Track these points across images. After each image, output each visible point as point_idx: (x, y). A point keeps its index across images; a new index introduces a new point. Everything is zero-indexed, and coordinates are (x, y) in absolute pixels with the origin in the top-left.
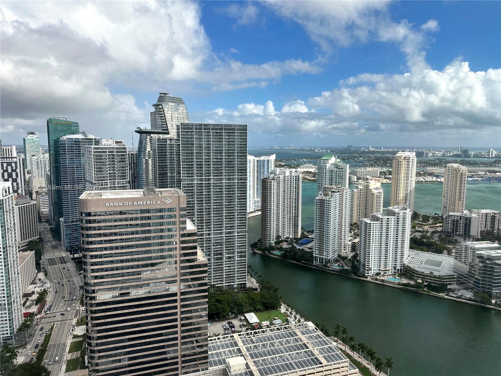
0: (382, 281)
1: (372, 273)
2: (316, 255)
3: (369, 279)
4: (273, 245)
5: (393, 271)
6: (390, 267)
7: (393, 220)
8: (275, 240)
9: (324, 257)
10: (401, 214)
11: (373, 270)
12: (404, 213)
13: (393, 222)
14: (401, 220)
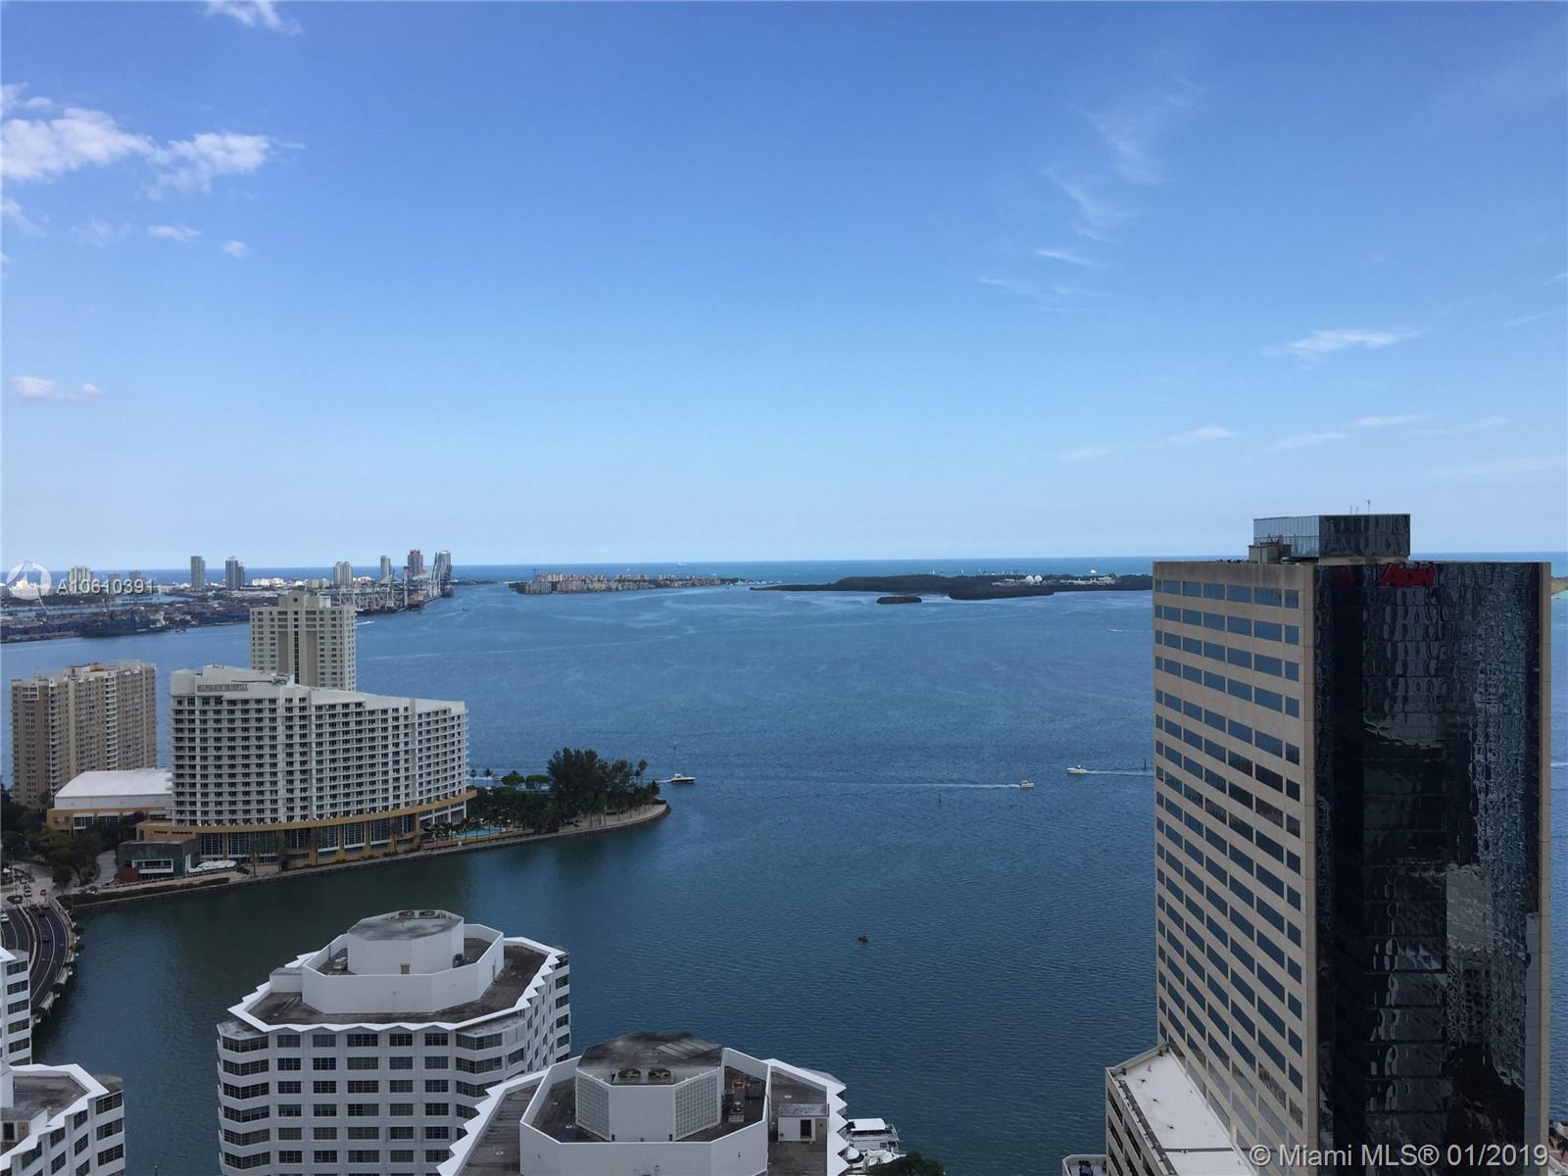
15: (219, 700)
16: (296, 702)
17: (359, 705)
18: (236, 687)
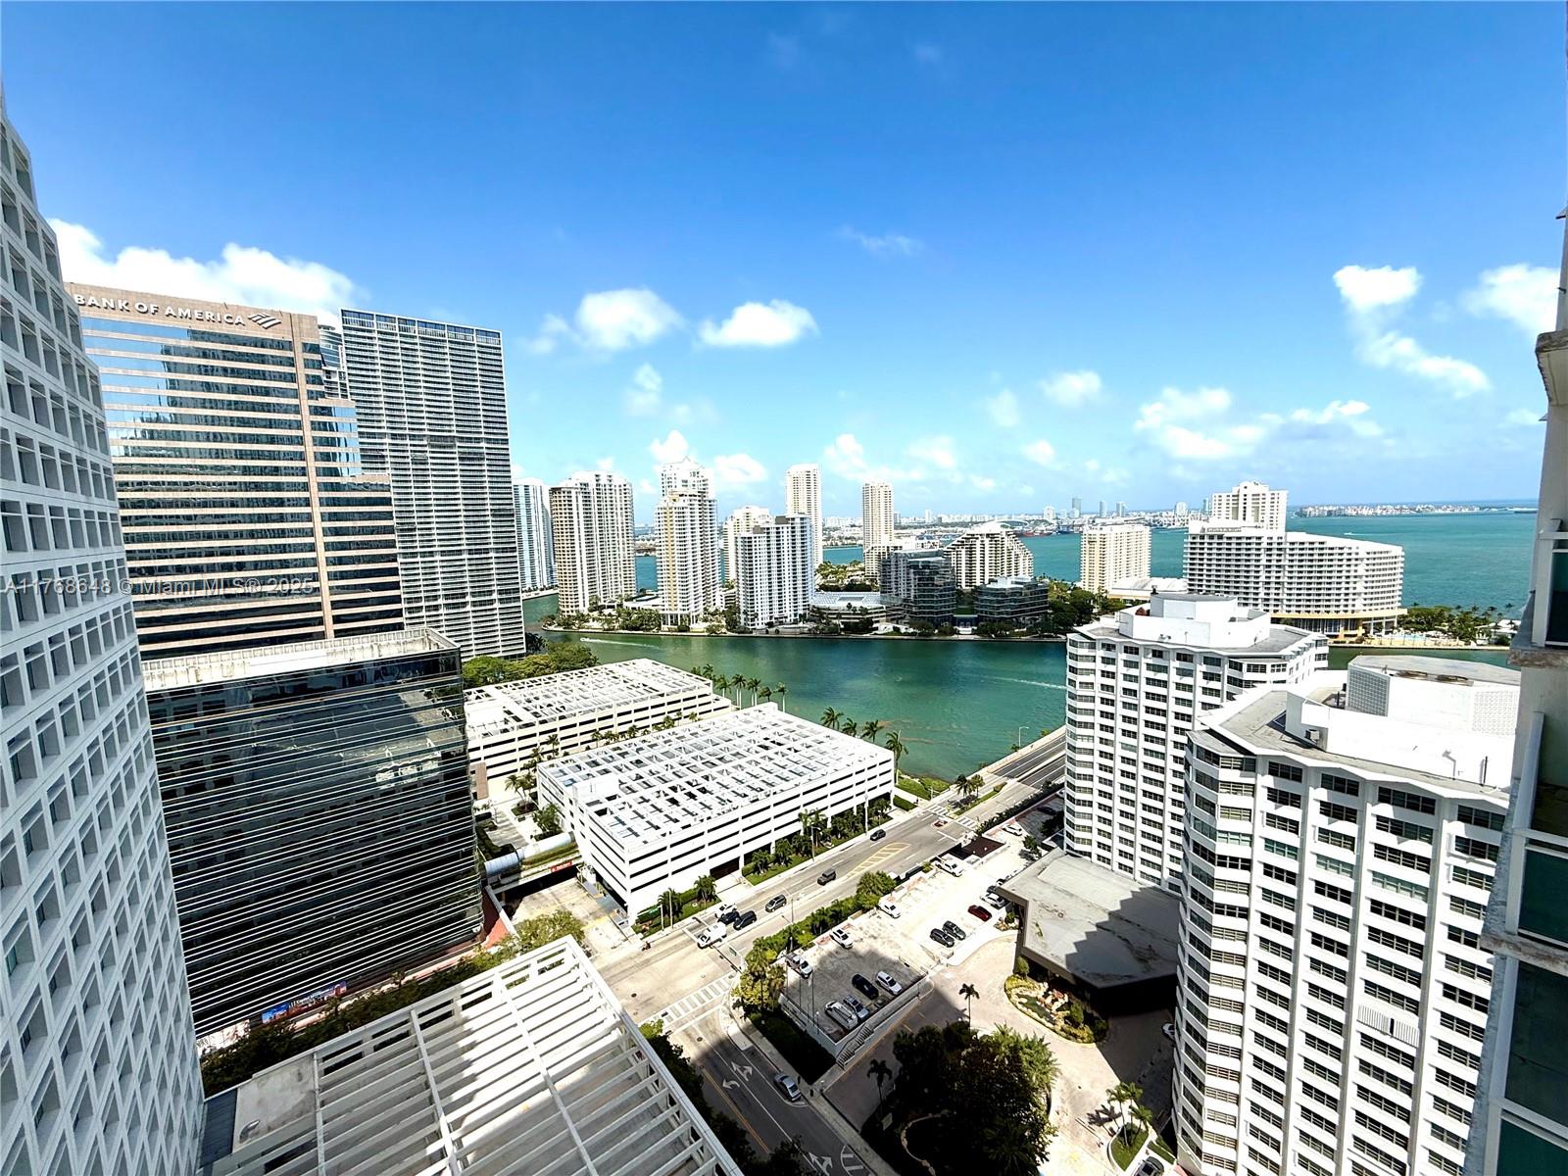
0: (777, 631)
1: (760, 625)
2: (666, 612)
3: (754, 634)
4: (586, 612)
5: (793, 617)
6: (789, 612)
7: (785, 530)
8: (588, 605)
9: (679, 612)
10: (798, 521)
11: (760, 617)
12: (802, 519)
13: (785, 534)
14: (798, 530)
15: (1220, 537)
16: (1275, 540)
17: (1322, 543)
18: (1233, 529)
